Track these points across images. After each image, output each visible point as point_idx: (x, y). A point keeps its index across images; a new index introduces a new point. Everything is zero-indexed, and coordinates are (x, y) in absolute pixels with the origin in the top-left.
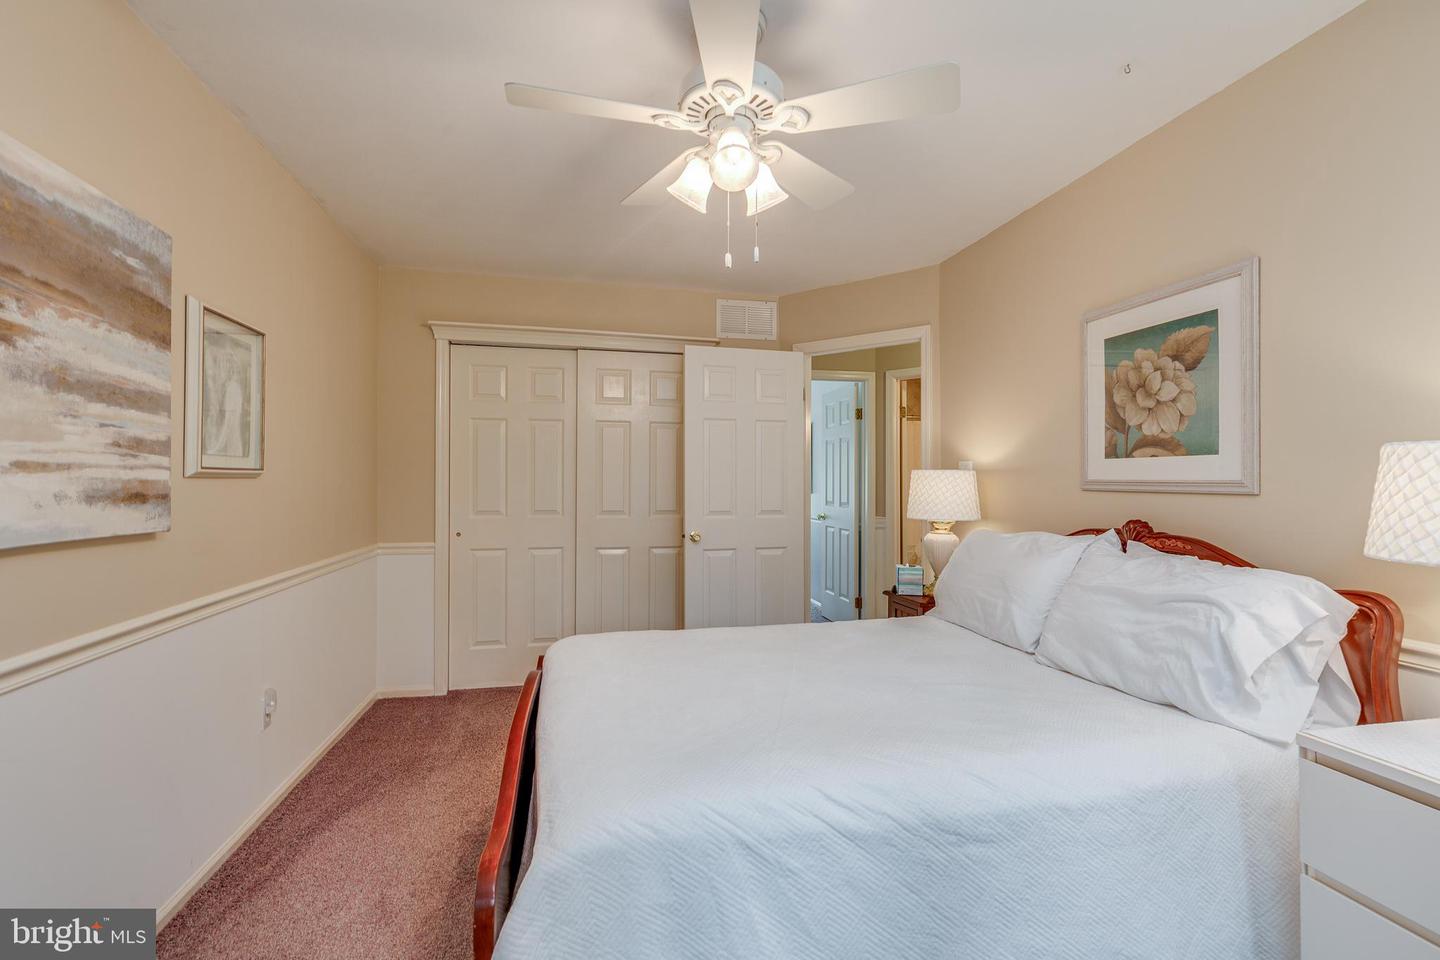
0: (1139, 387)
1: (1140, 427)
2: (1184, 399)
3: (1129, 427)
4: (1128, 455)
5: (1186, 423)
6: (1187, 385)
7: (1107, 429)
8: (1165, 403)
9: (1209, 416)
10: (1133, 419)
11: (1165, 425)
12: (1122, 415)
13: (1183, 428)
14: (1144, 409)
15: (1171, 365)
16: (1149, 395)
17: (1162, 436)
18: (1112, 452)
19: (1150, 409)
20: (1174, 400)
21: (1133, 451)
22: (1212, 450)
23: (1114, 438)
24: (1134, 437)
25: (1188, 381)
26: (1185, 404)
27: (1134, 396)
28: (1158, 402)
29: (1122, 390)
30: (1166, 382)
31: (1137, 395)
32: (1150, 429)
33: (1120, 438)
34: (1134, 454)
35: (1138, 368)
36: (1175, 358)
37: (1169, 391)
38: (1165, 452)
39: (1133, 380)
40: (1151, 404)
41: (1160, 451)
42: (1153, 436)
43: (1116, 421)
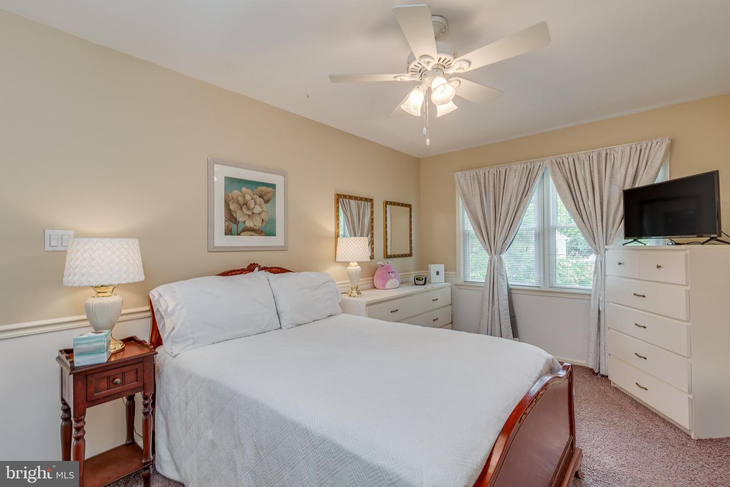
0: (244, 204)
1: (245, 222)
2: (263, 213)
3: (239, 222)
4: (238, 234)
5: (265, 223)
6: (265, 208)
7: (226, 221)
8: (256, 214)
9: (273, 222)
10: (240, 217)
11: (255, 223)
12: (235, 215)
13: (263, 225)
14: (246, 214)
15: (259, 200)
16: (249, 209)
17: (255, 227)
18: (228, 232)
19: (249, 215)
20: (260, 214)
21: (240, 233)
22: (274, 234)
23: (231, 226)
24: (241, 227)
25: (265, 207)
26: (263, 216)
27: (242, 208)
28: (253, 213)
29: (235, 204)
30: (256, 206)
31: (243, 208)
32: (249, 224)
33: (234, 226)
34: (242, 234)
35: (244, 196)
36: (260, 196)
37: (257, 209)
38: (256, 234)
39: (241, 201)
40: (250, 213)
41: (255, 234)
42: (251, 227)
43: (231, 217)
